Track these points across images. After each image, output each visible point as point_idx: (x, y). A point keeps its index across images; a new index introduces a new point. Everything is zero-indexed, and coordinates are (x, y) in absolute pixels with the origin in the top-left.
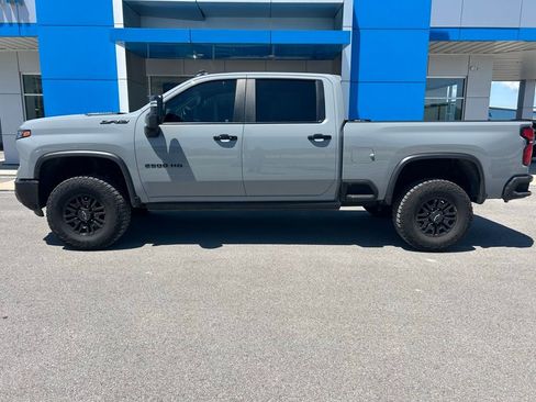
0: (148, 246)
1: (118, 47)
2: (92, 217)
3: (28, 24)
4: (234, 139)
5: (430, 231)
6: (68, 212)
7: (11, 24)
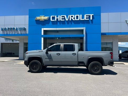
0: (45, 73)
1: (42, 38)
2: (36, 67)
3: (26, 34)
4: (60, 54)
5: (95, 71)
6: (32, 66)
7: (23, 34)
